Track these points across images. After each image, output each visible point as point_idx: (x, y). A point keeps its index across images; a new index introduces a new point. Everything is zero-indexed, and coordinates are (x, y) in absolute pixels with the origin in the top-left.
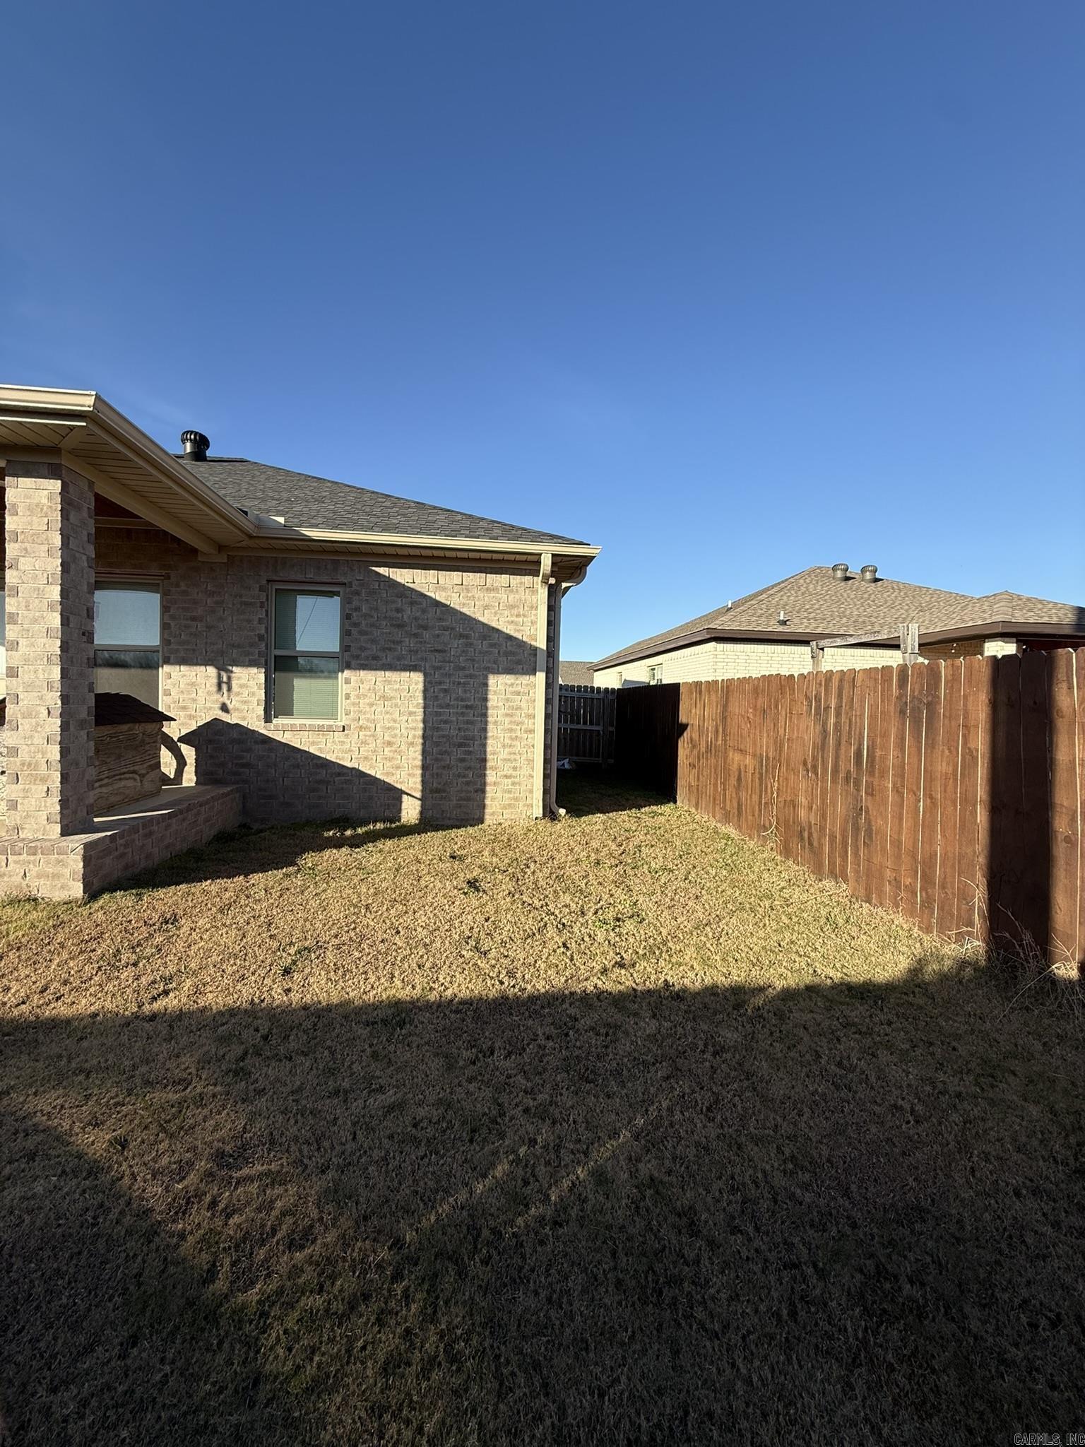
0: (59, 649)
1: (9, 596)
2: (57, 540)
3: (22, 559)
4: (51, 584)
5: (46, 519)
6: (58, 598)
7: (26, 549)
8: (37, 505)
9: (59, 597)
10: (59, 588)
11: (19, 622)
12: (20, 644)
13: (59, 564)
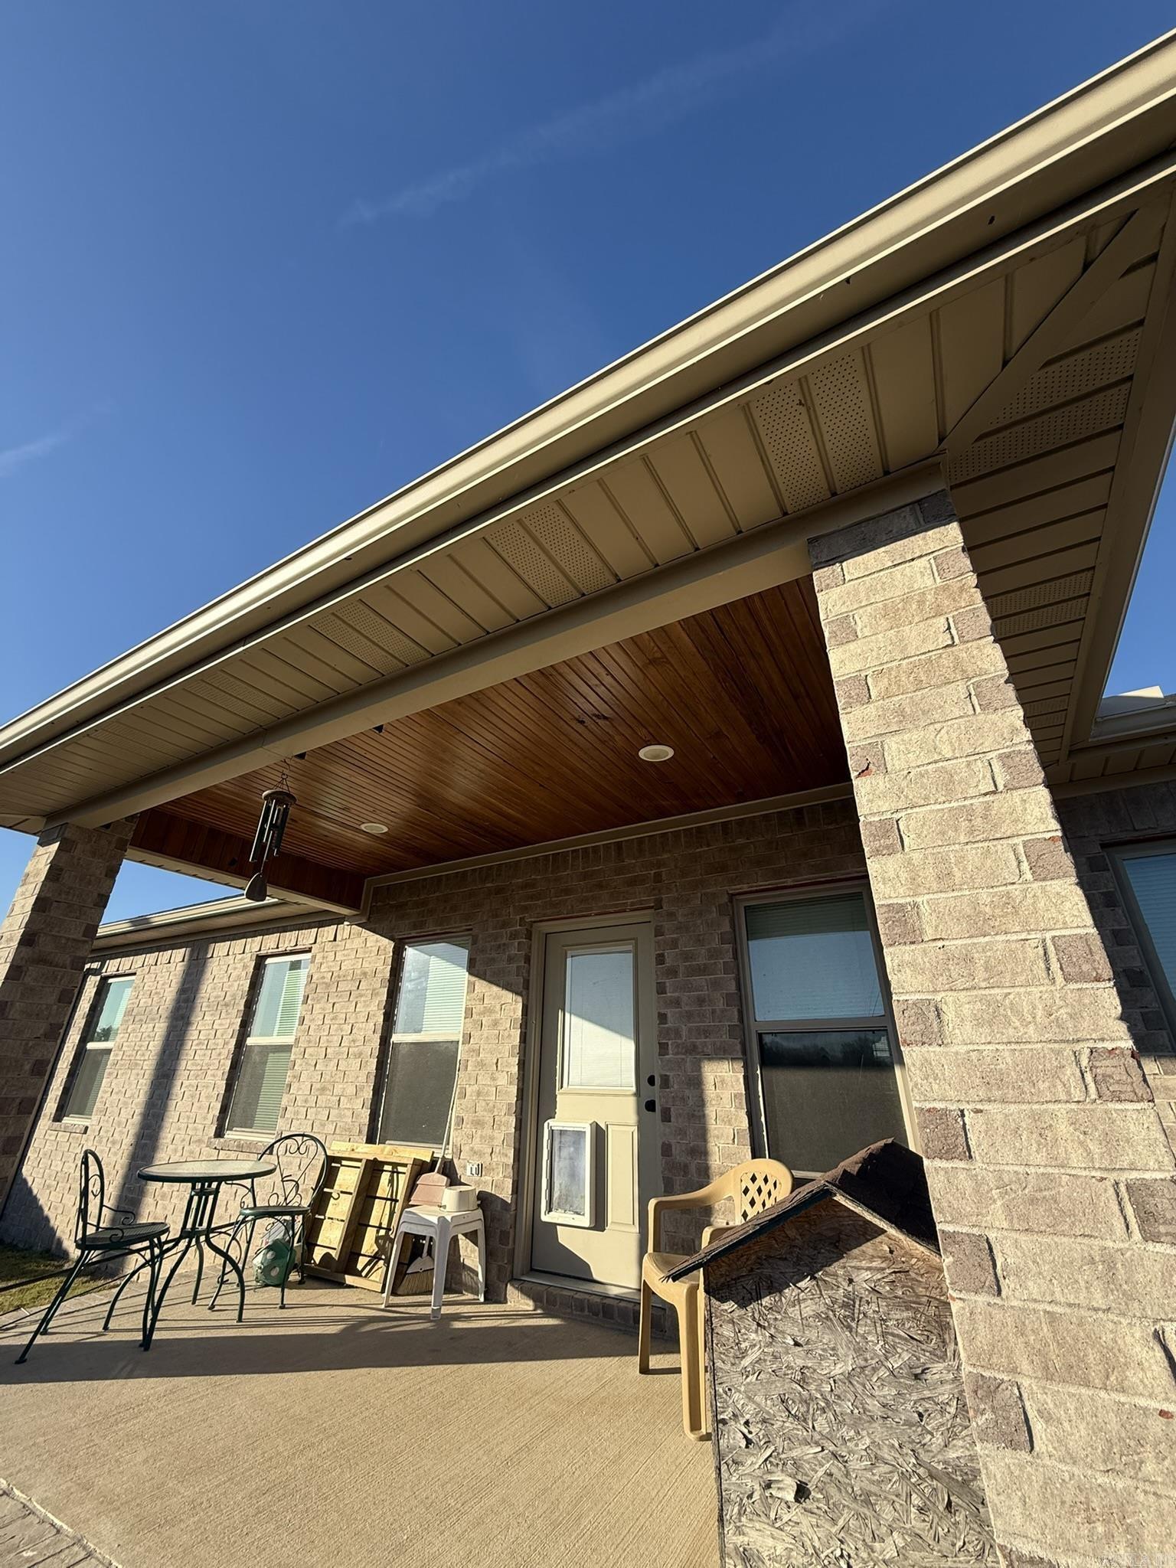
0: (1122, 1027)
1: (877, 852)
2: (992, 659)
3: (892, 744)
4: (1008, 788)
5: (942, 620)
6: (1053, 828)
7: (901, 713)
8: (906, 600)
9: (1054, 825)
10: (1043, 795)
11: (929, 934)
12: (949, 1015)
13: (1020, 724)
